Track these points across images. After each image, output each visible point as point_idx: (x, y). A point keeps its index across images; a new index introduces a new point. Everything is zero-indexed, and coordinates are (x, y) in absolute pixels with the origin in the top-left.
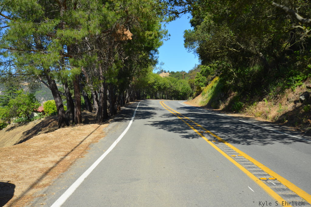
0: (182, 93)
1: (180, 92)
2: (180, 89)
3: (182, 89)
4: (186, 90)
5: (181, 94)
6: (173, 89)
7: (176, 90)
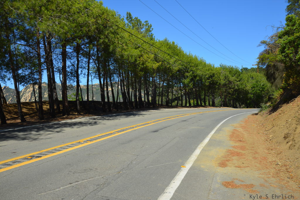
0: (253, 94)
1: (248, 92)
3: (252, 88)
4: (261, 89)
6: (235, 87)
7: (239, 89)
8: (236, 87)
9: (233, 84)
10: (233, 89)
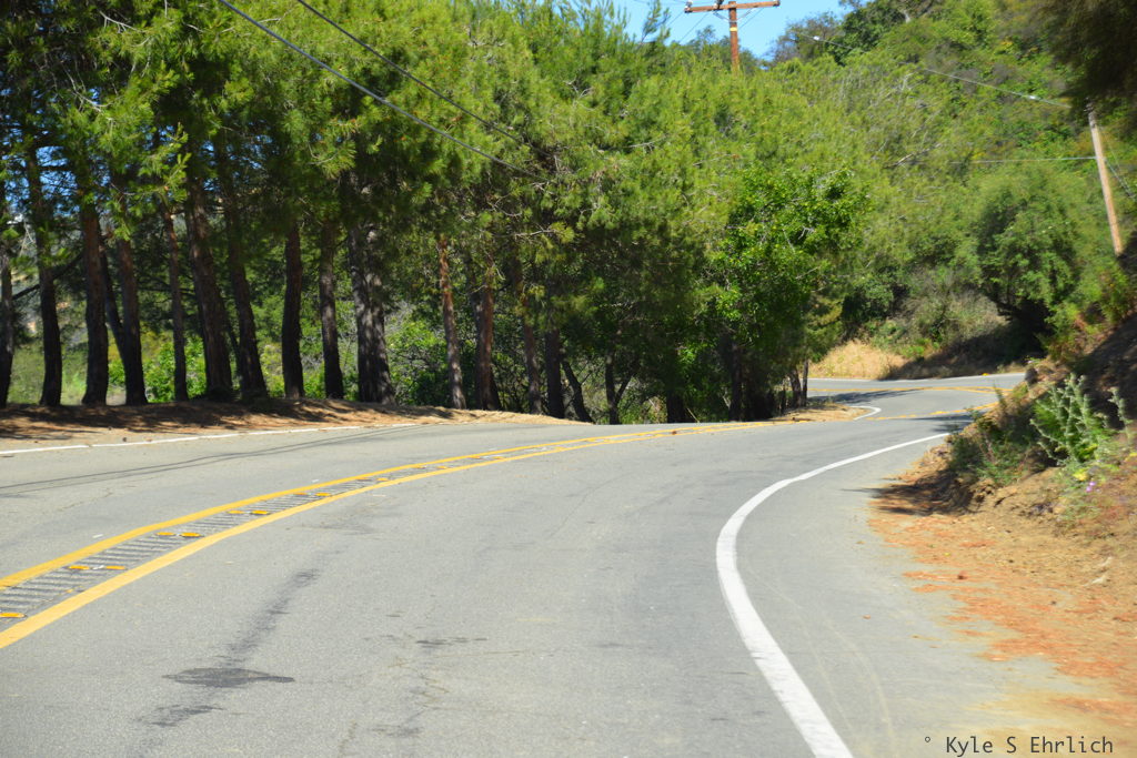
1: (700, 265)
2: (705, 216)
3: (734, 219)
4: (814, 234)
5: (728, 295)
6: (586, 206)
7: (626, 226)
8: (601, 210)
9: (569, 177)
10: (571, 221)
